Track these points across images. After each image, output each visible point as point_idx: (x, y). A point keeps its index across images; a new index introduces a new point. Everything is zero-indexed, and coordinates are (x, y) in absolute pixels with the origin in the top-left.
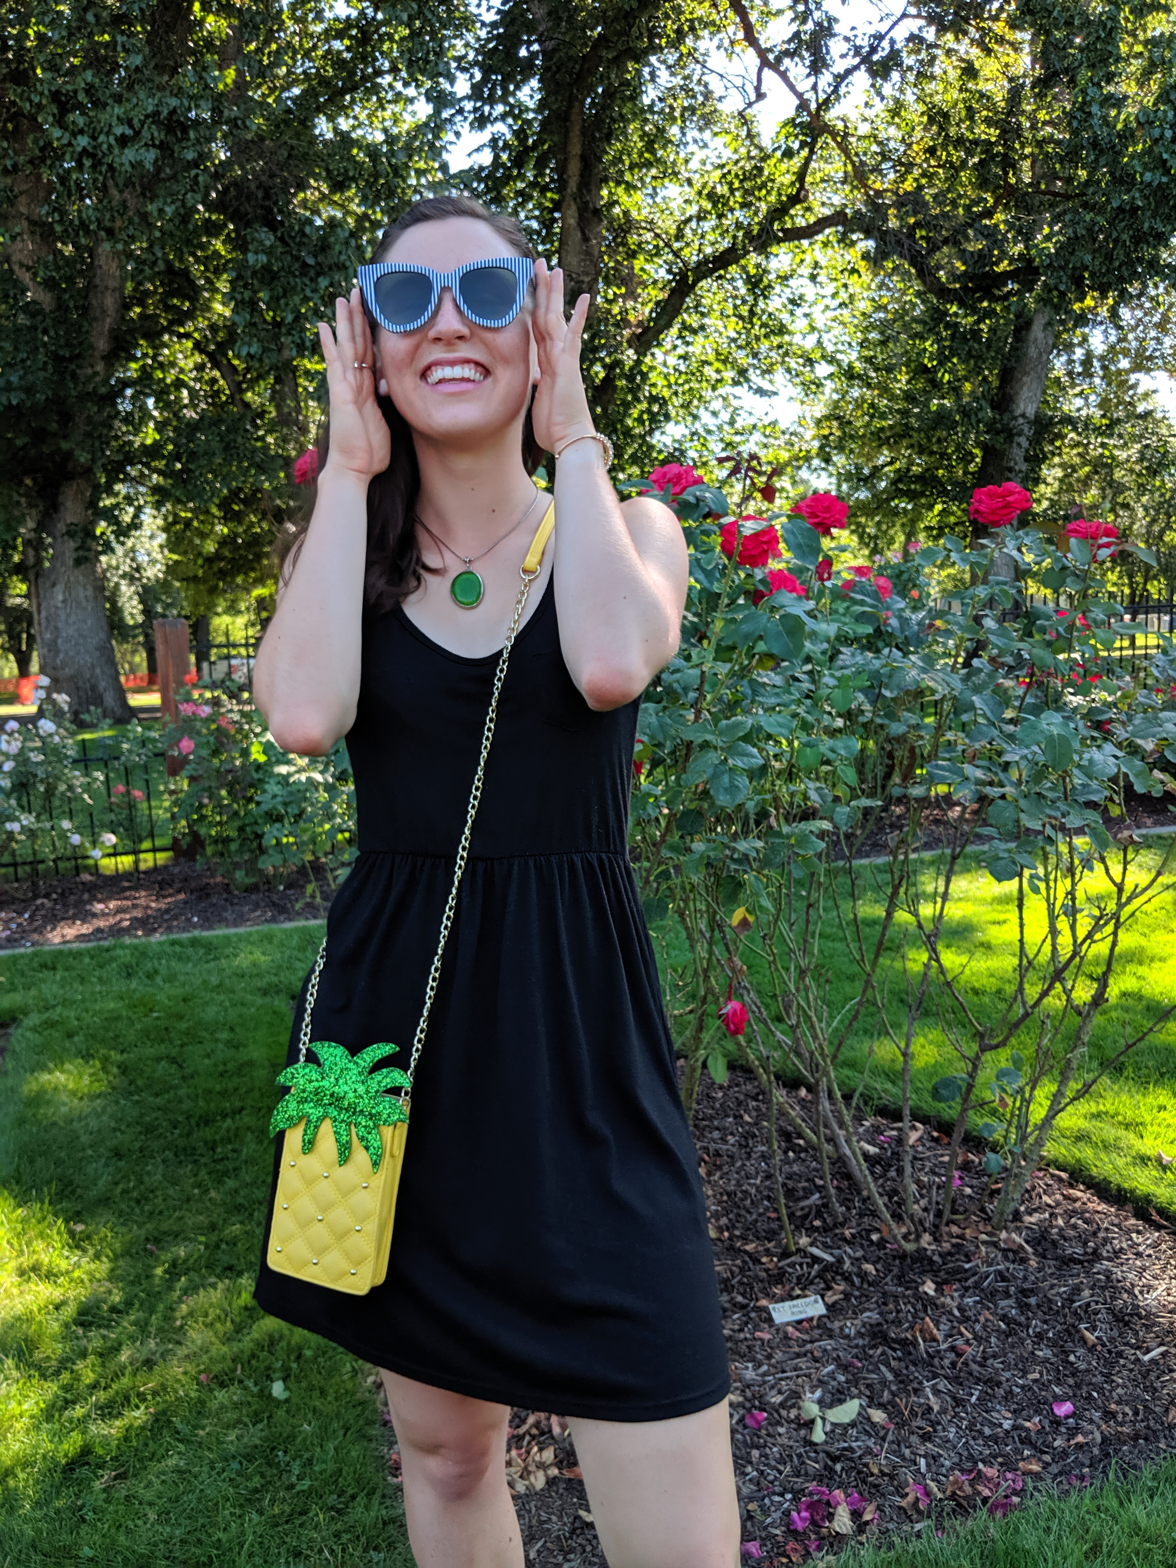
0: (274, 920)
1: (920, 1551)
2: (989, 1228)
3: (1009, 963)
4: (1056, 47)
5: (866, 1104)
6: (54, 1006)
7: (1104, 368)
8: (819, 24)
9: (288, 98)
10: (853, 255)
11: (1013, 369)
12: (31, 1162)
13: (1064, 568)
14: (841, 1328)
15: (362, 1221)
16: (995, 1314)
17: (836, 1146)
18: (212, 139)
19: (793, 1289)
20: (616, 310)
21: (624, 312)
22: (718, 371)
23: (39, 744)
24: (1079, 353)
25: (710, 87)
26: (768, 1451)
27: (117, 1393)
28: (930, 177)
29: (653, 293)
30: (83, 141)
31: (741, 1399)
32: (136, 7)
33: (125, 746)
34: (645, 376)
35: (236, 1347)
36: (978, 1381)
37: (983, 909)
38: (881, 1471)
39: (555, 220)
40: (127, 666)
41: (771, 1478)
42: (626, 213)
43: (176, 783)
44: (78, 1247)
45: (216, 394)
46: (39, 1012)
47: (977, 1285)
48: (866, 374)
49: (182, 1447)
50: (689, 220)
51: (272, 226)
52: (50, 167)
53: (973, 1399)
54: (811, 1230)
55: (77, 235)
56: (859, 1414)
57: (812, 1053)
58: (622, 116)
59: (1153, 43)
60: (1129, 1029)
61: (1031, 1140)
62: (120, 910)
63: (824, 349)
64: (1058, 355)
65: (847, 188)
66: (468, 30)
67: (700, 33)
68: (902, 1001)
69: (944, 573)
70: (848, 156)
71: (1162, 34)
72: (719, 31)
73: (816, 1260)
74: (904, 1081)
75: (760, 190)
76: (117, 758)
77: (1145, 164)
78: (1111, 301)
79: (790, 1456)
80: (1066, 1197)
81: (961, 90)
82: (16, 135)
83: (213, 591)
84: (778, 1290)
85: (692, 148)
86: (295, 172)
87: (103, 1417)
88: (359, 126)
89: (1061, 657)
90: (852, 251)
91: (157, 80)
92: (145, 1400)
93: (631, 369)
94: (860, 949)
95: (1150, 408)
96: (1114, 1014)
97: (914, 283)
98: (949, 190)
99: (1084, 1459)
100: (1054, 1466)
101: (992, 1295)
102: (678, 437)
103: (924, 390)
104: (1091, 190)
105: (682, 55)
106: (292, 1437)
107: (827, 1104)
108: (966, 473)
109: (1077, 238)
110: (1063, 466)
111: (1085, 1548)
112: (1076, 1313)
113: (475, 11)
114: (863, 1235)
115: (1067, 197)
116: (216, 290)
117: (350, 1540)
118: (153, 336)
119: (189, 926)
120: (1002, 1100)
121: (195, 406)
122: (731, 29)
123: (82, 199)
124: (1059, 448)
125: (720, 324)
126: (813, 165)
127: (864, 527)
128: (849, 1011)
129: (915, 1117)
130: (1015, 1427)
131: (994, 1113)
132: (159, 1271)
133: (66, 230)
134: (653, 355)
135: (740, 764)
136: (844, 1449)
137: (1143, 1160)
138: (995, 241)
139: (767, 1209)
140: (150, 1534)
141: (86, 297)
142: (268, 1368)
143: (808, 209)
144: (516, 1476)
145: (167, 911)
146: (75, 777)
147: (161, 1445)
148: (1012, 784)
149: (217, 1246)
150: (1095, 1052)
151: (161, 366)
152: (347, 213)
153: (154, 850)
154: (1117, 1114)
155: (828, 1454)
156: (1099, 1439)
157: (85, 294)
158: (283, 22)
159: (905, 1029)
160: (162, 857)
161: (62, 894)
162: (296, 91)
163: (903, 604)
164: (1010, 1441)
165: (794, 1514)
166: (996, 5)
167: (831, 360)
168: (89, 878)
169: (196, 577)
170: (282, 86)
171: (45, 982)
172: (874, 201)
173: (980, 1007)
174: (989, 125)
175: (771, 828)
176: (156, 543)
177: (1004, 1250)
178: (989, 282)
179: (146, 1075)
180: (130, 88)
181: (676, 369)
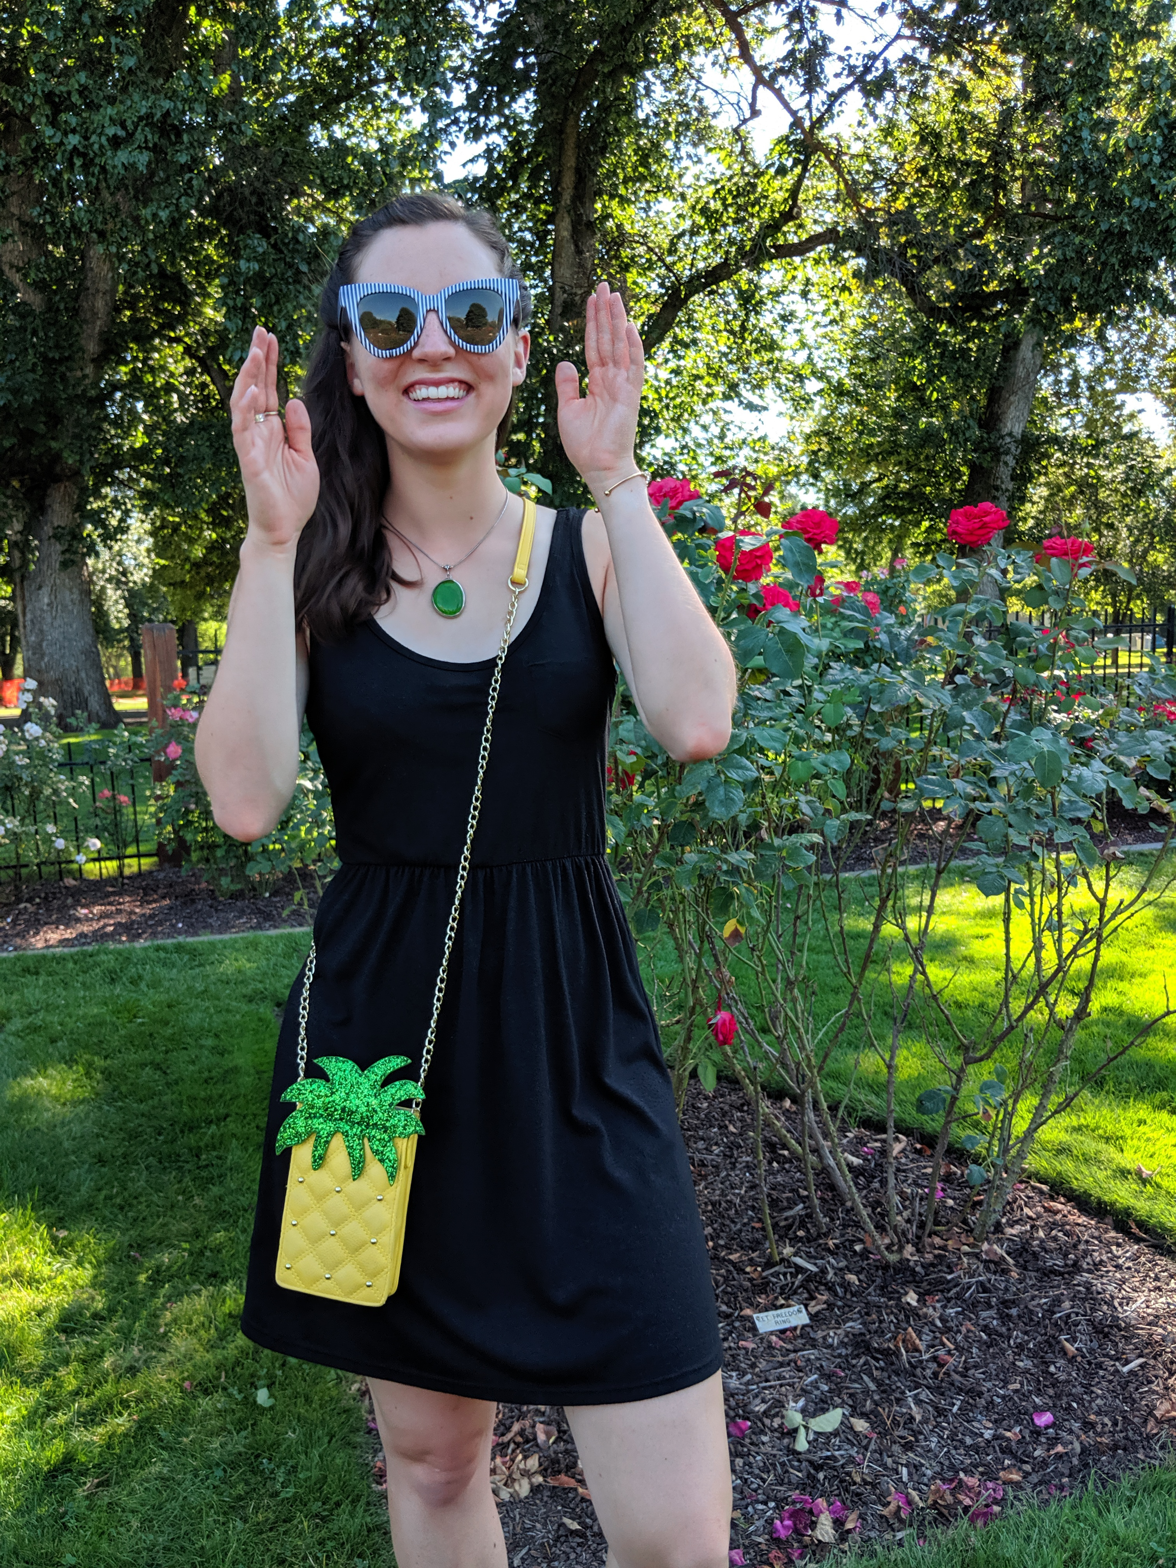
0: (259, 927)
1: (902, 1560)
2: (971, 1240)
3: (991, 977)
4: (1047, 71)
5: (850, 1115)
6: (37, 1011)
7: (1091, 388)
8: (813, 43)
9: (284, 105)
10: (845, 273)
11: (1001, 388)
12: (14, 1167)
14: (824, 1338)
15: (377, 1234)
16: (976, 1325)
17: (821, 1157)
18: (204, 145)
19: (776, 1298)
22: (709, 385)
23: (24, 747)
24: (1066, 373)
25: (705, 104)
26: (751, 1459)
27: (100, 1400)
28: (921, 196)
29: (646, 306)
30: (74, 140)
32: (132, 10)
33: (112, 751)
35: (220, 1354)
36: (960, 1391)
37: (966, 923)
38: (863, 1480)
39: (549, 232)
40: (111, 670)
41: (754, 1486)
42: (619, 227)
43: (161, 789)
44: (60, 1253)
45: (207, 399)
46: (22, 1017)
47: (958, 1297)
48: (855, 391)
49: (165, 1455)
50: (682, 234)
51: (266, 232)
52: (42, 169)
53: (955, 1409)
54: (795, 1240)
55: (69, 237)
56: (842, 1423)
57: (798, 1064)
58: (616, 130)
59: (1143, 69)
60: (1110, 1044)
61: (1013, 1152)
62: (103, 916)
63: (814, 365)
64: (1046, 375)
65: (840, 206)
66: (465, 41)
67: (696, 49)
68: (886, 1013)
69: (929, 590)
70: (840, 174)
71: (1152, 60)
72: (714, 48)
73: (799, 1269)
74: (888, 1093)
75: (753, 206)
76: (103, 763)
77: (1134, 189)
78: (1098, 323)
79: (774, 1465)
80: (1047, 1210)
81: (953, 112)
82: (8, 136)
83: (200, 596)
84: (762, 1300)
85: (686, 163)
86: (290, 180)
87: (85, 1425)
88: (354, 134)
89: (1046, 674)
90: (843, 268)
91: (152, 83)
92: (129, 1407)
94: (846, 961)
95: (1136, 429)
96: (1095, 1029)
97: (905, 301)
98: (940, 210)
99: (1063, 1468)
100: (1034, 1475)
101: (974, 1306)
102: (668, 450)
103: (913, 408)
104: (1080, 213)
105: (677, 70)
106: (275, 1445)
107: (812, 1115)
108: (953, 490)
109: (1066, 260)
110: (1047, 484)
111: (1065, 1556)
112: (1056, 1324)
113: (472, 22)
114: (847, 1246)
115: (1056, 219)
116: (209, 295)
117: (335, 1548)
118: (144, 339)
119: (174, 931)
120: (985, 1112)
121: (184, 411)
122: (726, 46)
123: (74, 201)
124: (1045, 467)
125: (711, 338)
126: (806, 182)
127: (851, 543)
128: (834, 1023)
129: (899, 1129)
130: (996, 1437)
131: (976, 1125)
132: (142, 1278)
133: (57, 232)
135: (735, 777)
136: (827, 1458)
137: (1124, 1173)
138: (986, 262)
139: (751, 1219)
140: (133, 1541)
141: (76, 300)
142: (252, 1376)
143: (801, 226)
144: (501, 1484)
145: (152, 917)
146: (59, 781)
147: (144, 1452)
148: (1000, 799)
149: (201, 1253)
150: (1077, 1066)
151: (152, 370)
152: (341, 220)
153: (139, 856)
154: (1098, 1128)
155: (811, 1463)
156: (1078, 1449)
157: (76, 296)
158: (279, 28)
159: (890, 1041)
160: (147, 863)
161: (46, 898)
162: (291, 98)
163: (891, 620)
164: (990, 1450)
165: (777, 1522)
166: (989, 28)
167: (821, 376)
168: (73, 882)
169: (183, 582)
170: (277, 92)
171: (27, 987)
172: (866, 219)
173: (964, 1021)
174: (980, 147)
175: (762, 840)
176: (143, 547)
177: (986, 1261)
178: (978, 301)
179: (129, 1081)
180: (124, 90)
181: (668, 382)
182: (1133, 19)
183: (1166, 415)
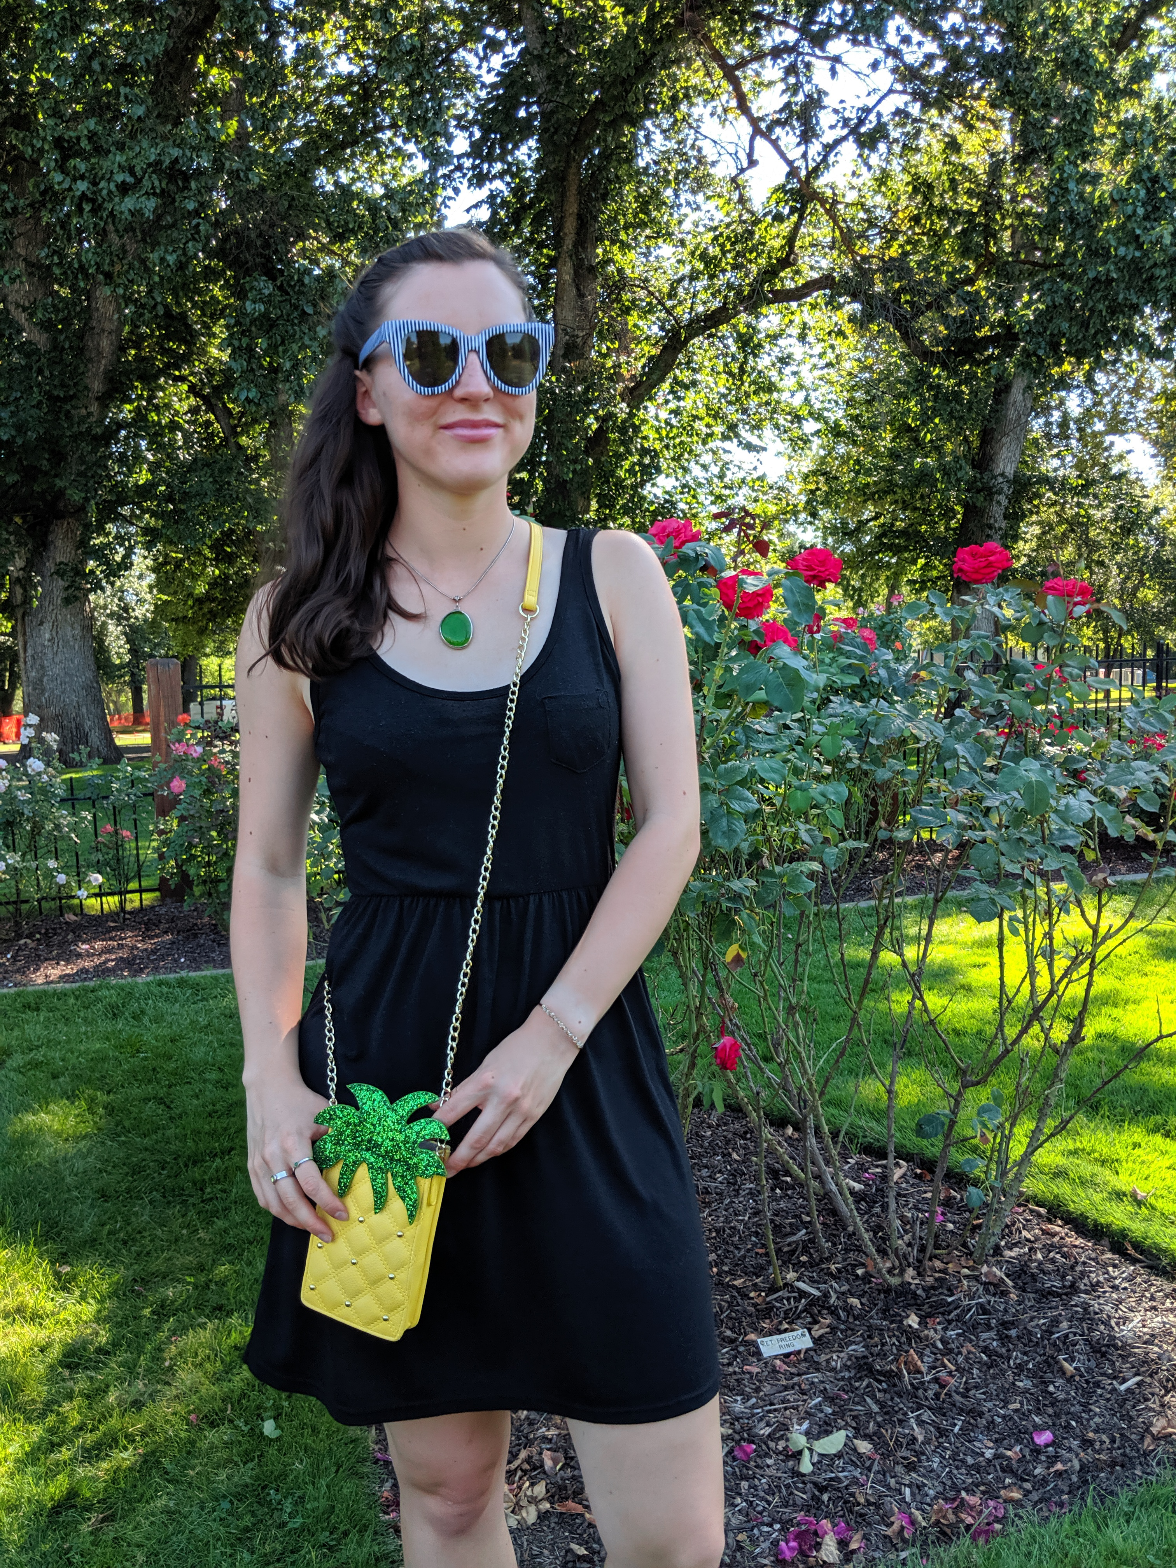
2: (971, 1263)
3: (987, 1005)
4: (1034, 125)
5: (851, 1141)
6: (37, 1047)
7: (1080, 430)
8: (809, 96)
9: (289, 150)
10: (840, 317)
11: (993, 430)
12: (16, 1203)
13: (1041, 623)
14: (828, 1361)
16: (976, 1346)
17: (822, 1183)
18: (213, 188)
19: (780, 1323)
20: (609, 364)
21: (617, 366)
22: (708, 426)
23: (26, 783)
24: (1056, 415)
25: (704, 153)
26: (756, 1482)
27: (104, 1434)
28: (915, 243)
29: (646, 349)
30: (82, 186)
31: (730, 1431)
32: (142, 58)
33: (114, 785)
34: (637, 429)
35: (226, 1387)
36: (961, 1411)
37: (964, 952)
38: (867, 1500)
39: (551, 276)
40: (112, 706)
41: (760, 1508)
42: (620, 271)
43: (165, 824)
44: (64, 1288)
45: (211, 436)
46: (23, 1053)
47: (959, 1318)
48: (852, 432)
49: (171, 1488)
50: (682, 279)
51: (271, 274)
52: (51, 211)
53: (956, 1429)
54: (798, 1266)
55: (76, 278)
56: (846, 1445)
57: (800, 1089)
58: (617, 177)
59: (1126, 125)
60: (1104, 1070)
61: (1011, 1175)
62: (104, 951)
63: (811, 406)
64: (1037, 416)
65: (835, 253)
66: (469, 90)
67: (694, 100)
68: (886, 1041)
69: (925, 626)
70: (836, 223)
71: (1134, 117)
72: (713, 99)
73: (803, 1294)
74: (888, 1119)
75: (751, 253)
76: (106, 798)
77: (1119, 239)
78: (1087, 367)
79: (778, 1487)
80: (1045, 1232)
81: (944, 163)
82: (16, 178)
83: (202, 631)
84: (766, 1325)
85: (685, 210)
86: (296, 223)
87: (90, 1460)
88: (359, 178)
89: (1039, 708)
90: (838, 313)
91: (160, 129)
92: (134, 1441)
93: (624, 422)
94: (847, 988)
95: (1125, 469)
96: (1090, 1054)
97: (899, 345)
98: (932, 257)
99: (1064, 1486)
100: (1034, 1493)
101: (974, 1327)
102: (668, 488)
103: (908, 448)
104: (1068, 261)
105: (676, 121)
106: (284, 1475)
107: (814, 1141)
108: (947, 529)
109: (1055, 307)
110: (1039, 523)
112: (1055, 1345)
113: (476, 72)
114: (847, 1272)
115: (1046, 267)
116: (214, 335)
118: (149, 378)
119: (177, 966)
120: (983, 1135)
121: (188, 449)
122: (724, 98)
123: (80, 243)
124: (1037, 507)
125: (711, 380)
126: (803, 230)
127: (849, 580)
128: (834, 1050)
129: (899, 1155)
130: (997, 1456)
131: (974, 1149)
132: (147, 1312)
133: (65, 273)
134: (646, 408)
135: (738, 808)
136: (831, 1479)
137: (1119, 1195)
138: (977, 307)
139: (755, 1245)
141: (81, 339)
142: (258, 1407)
143: (798, 272)
145: (154, 952)
146: (61, 816)
147: (150, 1486)
148: (992, 828)
149: (206, 1286)
150: (1072, 1092)
151: (157, 409)
152: (346, 263)
153: (141, 891)
154: (1093, 1151)
155: (815, 1484)
156: (1077, 1467)
157: (81, 335)
158: (286, 76)
159: (889, 1069)
160: (148, 898)
161: (46, 933)
162: (297, 143)
163: (889, 656)
164: (991, 1469)
165: (782, 1544)
166: (978, 85)
167: (818, 417)
168: (74, 918)
169: (185, 617)
170: (283, 138)
171: (28, 1022)
172: (861, 267)
173: (963, 1047)
174: (971, 197)
175: (763, 868)
176: (145, 583)
177: (985, 1284)
178: (971, 346)
179: (133, 1115)
180: (132, 136)
181: (668, 423)
182: (1116, 78)
183: (1153, 456)
